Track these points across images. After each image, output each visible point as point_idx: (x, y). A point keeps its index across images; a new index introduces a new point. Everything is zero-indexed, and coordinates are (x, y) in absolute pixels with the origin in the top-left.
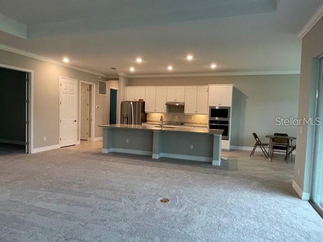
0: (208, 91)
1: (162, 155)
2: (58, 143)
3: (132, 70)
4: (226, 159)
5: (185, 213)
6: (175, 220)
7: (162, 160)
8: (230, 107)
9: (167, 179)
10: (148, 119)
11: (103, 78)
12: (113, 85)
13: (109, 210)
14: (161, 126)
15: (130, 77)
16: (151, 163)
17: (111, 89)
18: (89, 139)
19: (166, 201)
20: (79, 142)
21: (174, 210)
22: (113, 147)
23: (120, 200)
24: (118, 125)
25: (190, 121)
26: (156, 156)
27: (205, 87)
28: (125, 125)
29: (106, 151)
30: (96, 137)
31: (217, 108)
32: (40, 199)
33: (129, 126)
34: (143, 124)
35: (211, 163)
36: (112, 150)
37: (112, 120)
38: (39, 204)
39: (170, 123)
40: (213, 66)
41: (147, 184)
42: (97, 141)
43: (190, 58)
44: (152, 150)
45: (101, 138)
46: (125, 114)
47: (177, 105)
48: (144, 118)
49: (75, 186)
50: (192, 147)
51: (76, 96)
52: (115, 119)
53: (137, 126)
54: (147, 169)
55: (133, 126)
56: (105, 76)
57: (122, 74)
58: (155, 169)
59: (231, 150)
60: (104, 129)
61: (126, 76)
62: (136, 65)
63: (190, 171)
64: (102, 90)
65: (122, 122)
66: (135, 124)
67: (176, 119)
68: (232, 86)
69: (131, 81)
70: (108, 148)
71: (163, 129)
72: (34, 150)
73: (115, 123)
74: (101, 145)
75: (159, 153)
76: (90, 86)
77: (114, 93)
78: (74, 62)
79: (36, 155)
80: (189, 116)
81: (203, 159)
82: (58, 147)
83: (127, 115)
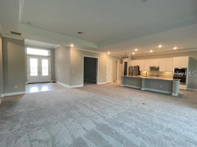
0: (173, 60)
1: (146, 89)
2: (106, 82)
3: (134, 53)
4: (182, 94)
5: (151, 109)
6: (146, 110)
7: (146, 91)
8: (187, 68)
9: (146, 97)
10: (141, 74)
11: (122, 58)
12: (126, 60)
13: (122, 103)
14: (146, 77)
15: (133, 56)
16: (140, 91)
17: (125, 62)
18: (116, 81)
19: (144, 104)
20: (112, 82)
21: (146, 107)
22: (125, 84)
23: (126, 101)
24: (128, 76)
25: (162, 75)
26: (143, 89)
27: (171, 59)
28: (130, 76)
29: (122, 85)
30: (118, 80)
31: (180, 68)
32: (102, 97)
33: (132, 76)
34: (139, 76)
35: (171, 94)
36: (124, 85)
37: (125, 74)
38: (101, 98)
39: (151, 76)
40: (175, 48)
41: (137, 98)
42: (119, 82)
43: (160, 46)
44: (141, 87)
45: (120, 81)
46: (130, 71)
47: (156, 67)
48: (139, 73)
49: (111, 95)
50: (161, 86)
51: (112, 65)
52: (127, 73)
53: (136, 77)
54: (138, 93)
55: (134, 76)
56: (122, 57)
57: (129, 56)
58: (142, 94)
59: (187, 90)
60: (122, 77)
61: (131, 56)
62: (135, 52)
63: (158, 96)
64: (121, 62)
65: (129, 75)
66: (135, 75)
67: (155, 74)
68: (188, 57)
69: (133, 58)
70: (123, 84)
71: (147, 78)
72: (98, 83)
73: (126, 75)
74: (120, 83)
75: (145, 88)
76: (117, 61)
77: (126, 63)
78: (111, 53)
79: (99, 85)
80: (162, 72)
81: (167, 92)
82: (105, 83)
83: (131, 72)
